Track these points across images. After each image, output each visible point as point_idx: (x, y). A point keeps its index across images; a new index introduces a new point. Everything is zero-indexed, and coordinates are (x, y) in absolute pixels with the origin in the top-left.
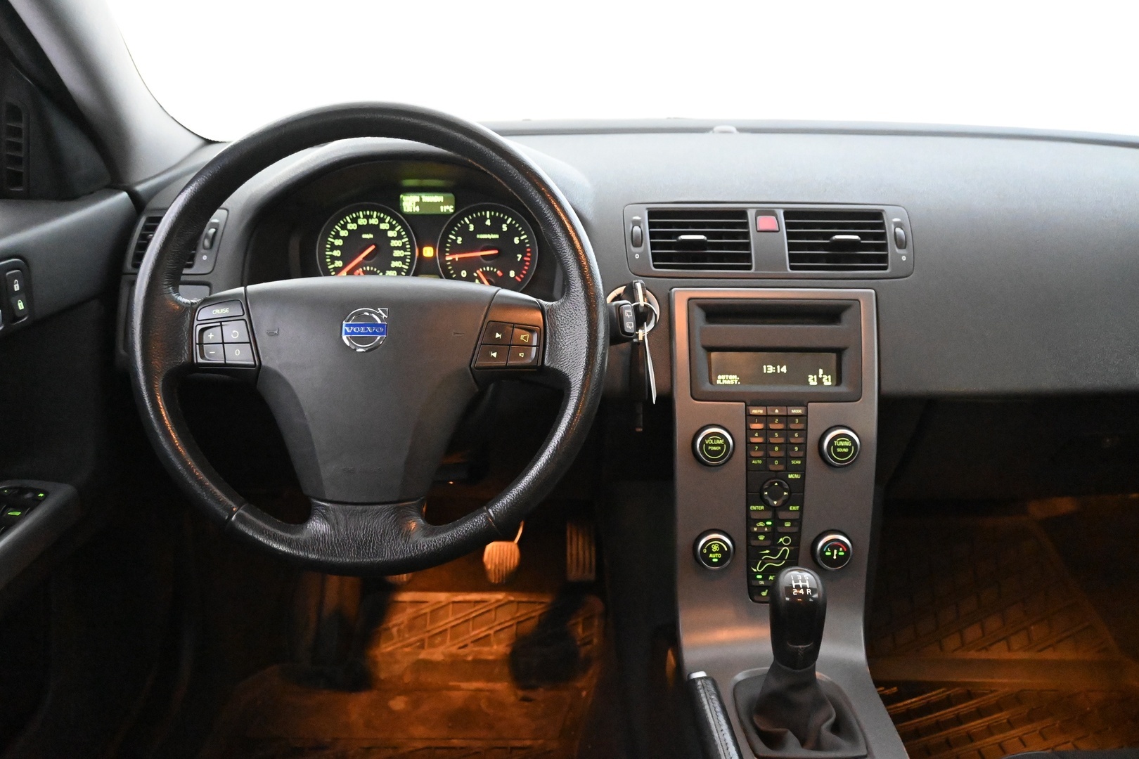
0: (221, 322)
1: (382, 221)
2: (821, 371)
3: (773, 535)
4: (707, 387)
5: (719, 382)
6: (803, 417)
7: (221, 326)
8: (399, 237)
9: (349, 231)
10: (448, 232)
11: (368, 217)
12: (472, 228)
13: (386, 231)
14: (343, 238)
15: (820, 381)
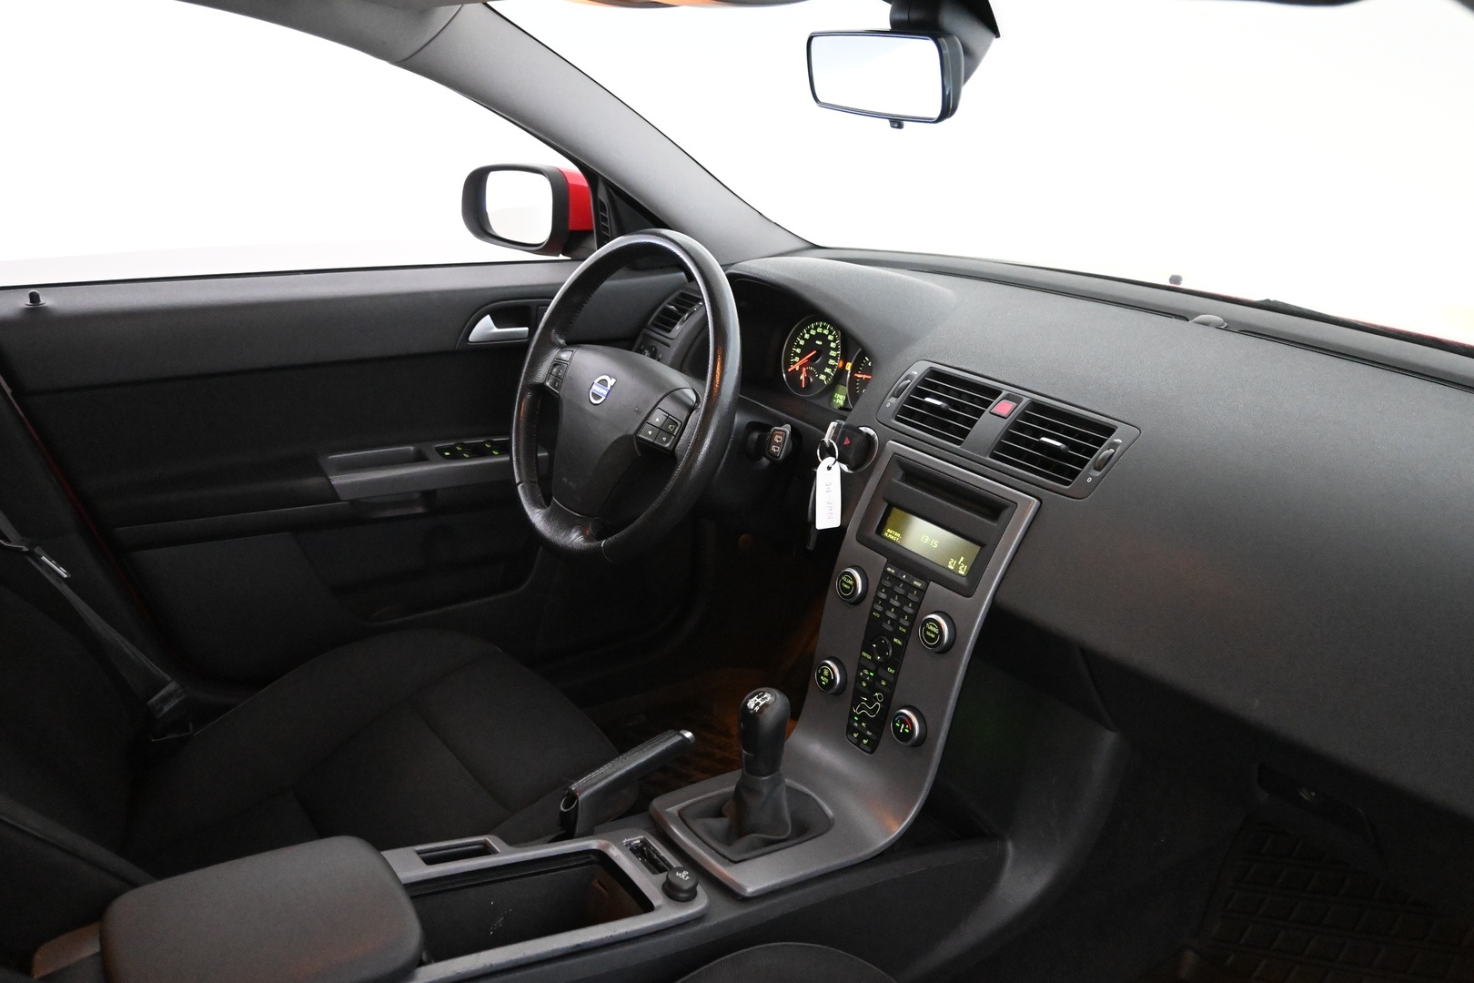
0: (561, 362)
1: (831, 332)
2: (962, 559)
3: (873, 687)
4: (872, 534)
5: (886, 534)
6: (922, 592)
7: (561, 365)
8: (836, 349)
11: (815, 328)
13: (830, 341)
14: (805, 340)
15: (957, 566)
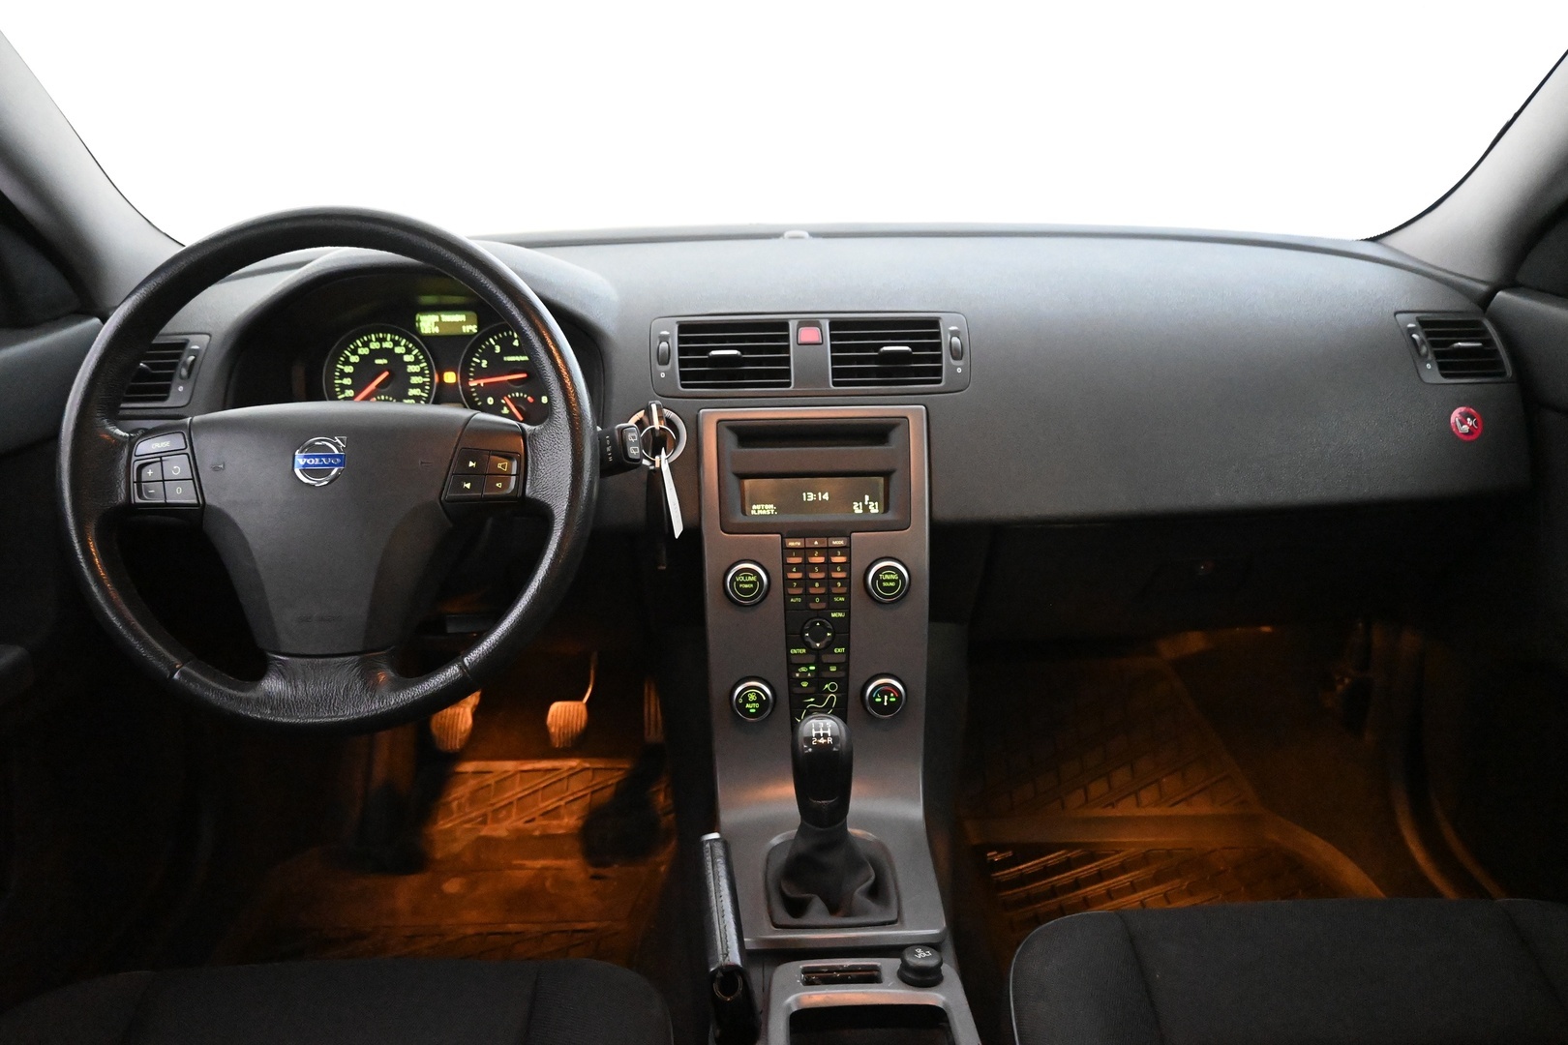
0: (161, 457)
1: (397, 344)
2: (867, 498)
3: (817, 681)
4: (739, 518)
5: (753, 512)
6: (846, 550)
7: (161, 461)
8: (417, 362)
9: (360, 356)
10: (471, 353)
11: (381, 340)
12: (498, 349)
13: (402, 355)
14: (354, 364)
15: (866, 508)
